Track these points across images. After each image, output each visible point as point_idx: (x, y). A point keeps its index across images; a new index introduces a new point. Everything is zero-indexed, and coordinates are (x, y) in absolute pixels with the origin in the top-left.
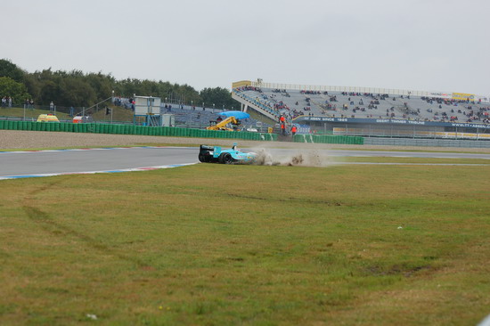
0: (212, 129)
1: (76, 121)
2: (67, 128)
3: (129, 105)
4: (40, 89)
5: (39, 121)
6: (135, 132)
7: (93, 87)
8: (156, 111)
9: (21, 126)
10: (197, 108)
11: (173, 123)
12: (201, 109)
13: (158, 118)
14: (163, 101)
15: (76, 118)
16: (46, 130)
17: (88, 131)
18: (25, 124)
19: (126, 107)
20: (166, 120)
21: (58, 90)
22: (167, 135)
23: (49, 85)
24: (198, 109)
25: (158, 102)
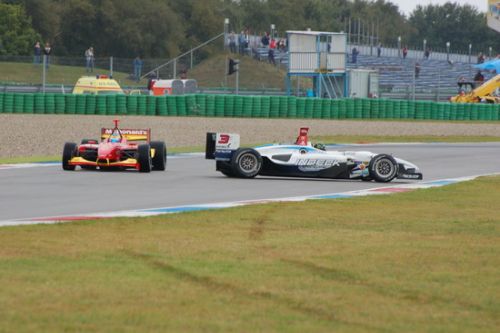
0: (463, 100)
1: (161, 90)
2: (143, 107)
3: (264, 52)
4: (58, 19)
5: (77, 91)
6: (294, 110)
7: (175, 10)
8: (337, 64)
9: (41, 103)
10: (411, 54)
11: (374, 89)
12: (420, 55)
13: (342, 79)
14: (352, 40)
15: (159, 83)
16: (97, 112)
17: (189, 113)
18: (51, 101)
19: (257, 56)
20: (360, 84)
21: (100, 22)
22: (363, 117)
23: (79, 10)
24: (414, 55)
25: (340, 43)
